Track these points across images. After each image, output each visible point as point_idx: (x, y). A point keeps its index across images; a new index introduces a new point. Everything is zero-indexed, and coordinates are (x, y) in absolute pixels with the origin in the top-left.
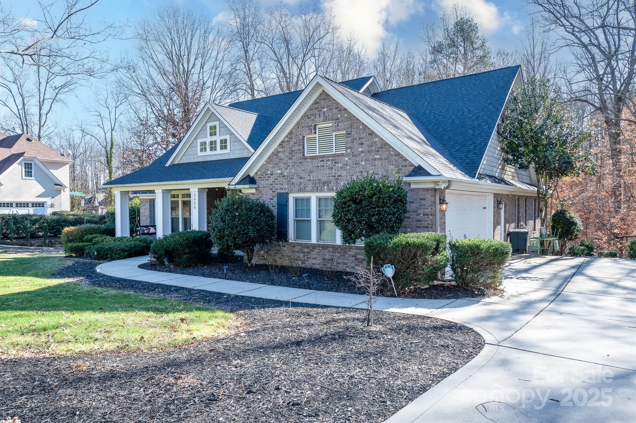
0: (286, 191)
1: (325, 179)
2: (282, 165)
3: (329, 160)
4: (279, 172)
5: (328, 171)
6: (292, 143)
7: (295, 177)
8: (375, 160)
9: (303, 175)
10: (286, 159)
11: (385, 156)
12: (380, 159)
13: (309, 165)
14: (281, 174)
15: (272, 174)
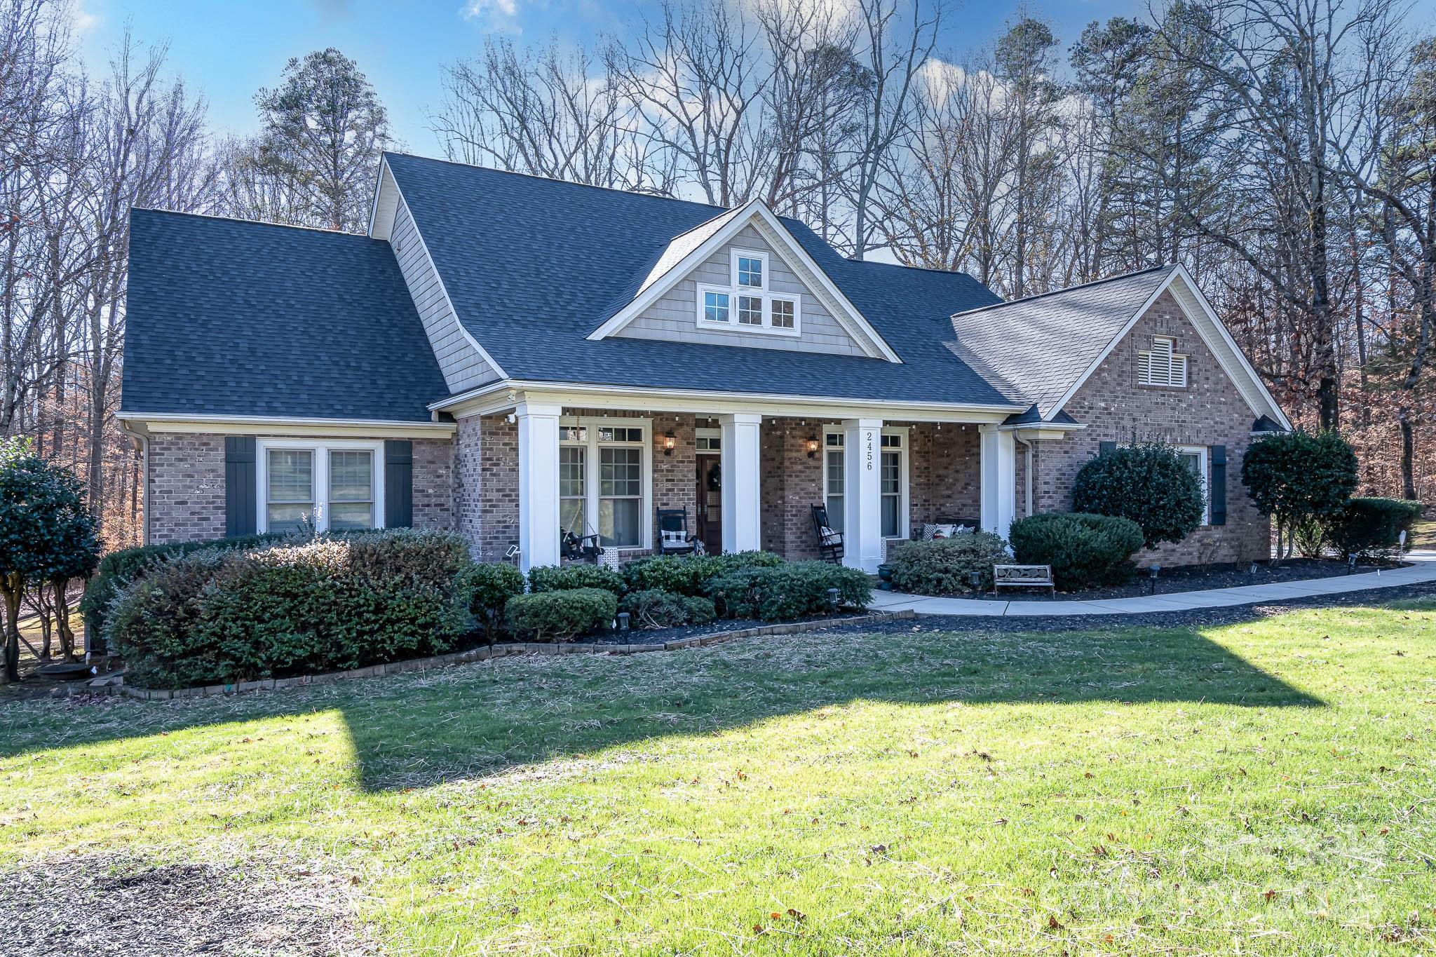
0: (1114, 440)
1: (1166, 424)
2: (1107, 394)
3: (1170, 396)
4: (1103, 405)
5: (1169, 413)
6: (1122, 358)
7: (1126, 417)
8: (1220, 403)
9: (1136, 415)
10: (1114, 384)
11: (1230, 400)
12: (1225, 403)
13: (1147, 400)
14: (1106, 409)
15: (1091, 408)
